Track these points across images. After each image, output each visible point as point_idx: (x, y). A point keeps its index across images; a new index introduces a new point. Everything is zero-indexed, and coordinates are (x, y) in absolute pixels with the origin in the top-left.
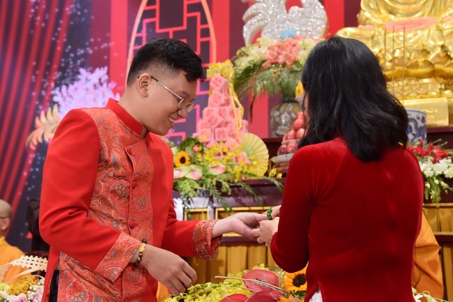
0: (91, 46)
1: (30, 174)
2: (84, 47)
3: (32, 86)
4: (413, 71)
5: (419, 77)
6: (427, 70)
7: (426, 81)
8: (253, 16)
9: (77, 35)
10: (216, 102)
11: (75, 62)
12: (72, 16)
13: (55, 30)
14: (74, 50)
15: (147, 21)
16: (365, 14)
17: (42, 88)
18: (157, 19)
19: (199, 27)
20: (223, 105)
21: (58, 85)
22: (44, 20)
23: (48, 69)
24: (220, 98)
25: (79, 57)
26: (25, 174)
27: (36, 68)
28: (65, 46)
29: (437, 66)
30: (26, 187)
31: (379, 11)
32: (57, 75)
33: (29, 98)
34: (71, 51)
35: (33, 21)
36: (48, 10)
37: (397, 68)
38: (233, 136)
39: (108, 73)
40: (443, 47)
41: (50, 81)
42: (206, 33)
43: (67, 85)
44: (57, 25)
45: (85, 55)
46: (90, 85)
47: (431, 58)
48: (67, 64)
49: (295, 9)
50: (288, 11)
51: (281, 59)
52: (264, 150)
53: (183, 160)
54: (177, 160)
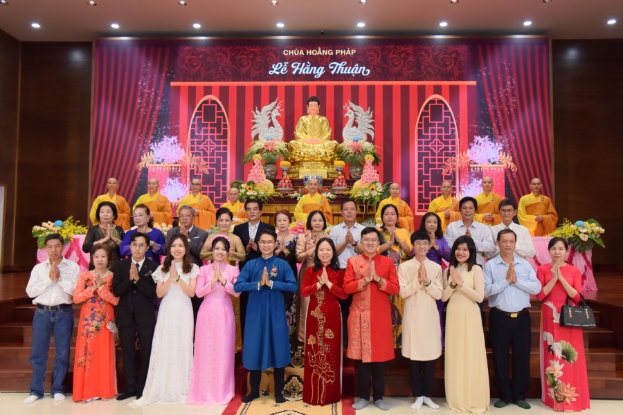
0: (169, 125)
1: (139, 182)
2: (166, 126)
3: (139, 141)
6: (319, 159)
7: (319, 163)
8: (255, 129)
9: (162, 119)
11: (161, 132)
12: (160, 111)
13: (151, 116)
14: (161, 126)
15: (197, 117)
16: (297, 133)
17: (144, 143)
18: (202, 117)
19: (222, 123)
21: (153, 141)
22: (145, 111)
23: (147, 134)
24: (257, 167)
25: (164, 130)
26: (136, 181)
27: (141, 133)
28: (156, 124)
29: (324, 159)
30: (137, 188)
31: (302, 133)
32: (152, 137)
33: (137, 147)
34: (159, 127)
35: (139, 111)
36: (147, 106)
38: (263, 180)
39: (178, 139)
41: (148, 140)
42: (225, 126)
43: (157, 143)
44: (152, 114)
45: (167, 129)
46: (169, 143)
48: (157, 133)
49: (271, 127)
51: (270, 149)
52: (271, 184)
53: (250, 189)
54: (248, 189)
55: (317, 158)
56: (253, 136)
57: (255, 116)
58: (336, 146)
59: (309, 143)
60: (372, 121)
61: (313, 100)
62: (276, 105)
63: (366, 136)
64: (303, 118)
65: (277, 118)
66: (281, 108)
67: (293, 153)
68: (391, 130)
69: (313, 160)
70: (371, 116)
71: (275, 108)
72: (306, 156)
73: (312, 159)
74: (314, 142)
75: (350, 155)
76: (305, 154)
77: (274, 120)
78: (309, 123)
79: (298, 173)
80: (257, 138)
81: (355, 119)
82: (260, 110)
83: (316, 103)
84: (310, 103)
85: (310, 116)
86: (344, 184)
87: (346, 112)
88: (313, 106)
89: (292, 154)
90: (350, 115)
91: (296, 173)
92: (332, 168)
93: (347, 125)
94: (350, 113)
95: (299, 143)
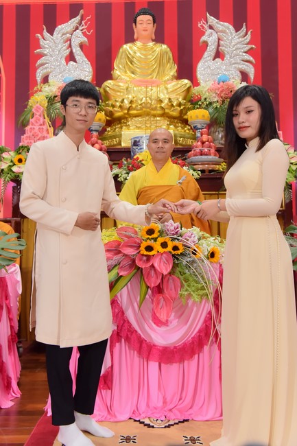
4: (152, 112)
5: (155, 116)
6: (160, 112)
7: (158, 118)
8: (42, 64)
10: (37, 122)
16: (117, 72)
20: (41, 125)
24: (39, 120)
29: (167, 111)
31: (126, 72)
37: (144, 109)
40: (170, 99)
47: (163, 105)
49: (72, 62)
50: (67, 64)
53: (20, 161)
54: (16, 161)
55: (155, 109)
56: (39, 75)
57: (42, 42)
58: (189, 89)
59: (140, 86)
60: (250, 46)
61: (144, 13)
62: (80, 23)
63: (240, 75)
64: (127, 47)
65: (82, 46)
66: (88, 29)
67: (110, 102)
68: (276, 73)
69: (148, 114)
70: (249, 37)
71: (77, 28)
72: (134, 106)
73: (146, 112)
74: (147, 84)
75: (215, 105)
76: (131, 102)
77: (77, 51)
78: (138, 54)
79: (120, 136)
80: (45, 80)
81: (219, 45)
82: (51, 32)
83: (150, 17)
84: (140, 18)
85: (139, 44)
86: (213, 151)
87: (203, 33)
88: (145, 23)
89: (107, 105)
90: (210, 38)
91: (115, 137)
92: (183, 128)
93: (206, 54)
94: (211, 35)
95: (121, 84)
